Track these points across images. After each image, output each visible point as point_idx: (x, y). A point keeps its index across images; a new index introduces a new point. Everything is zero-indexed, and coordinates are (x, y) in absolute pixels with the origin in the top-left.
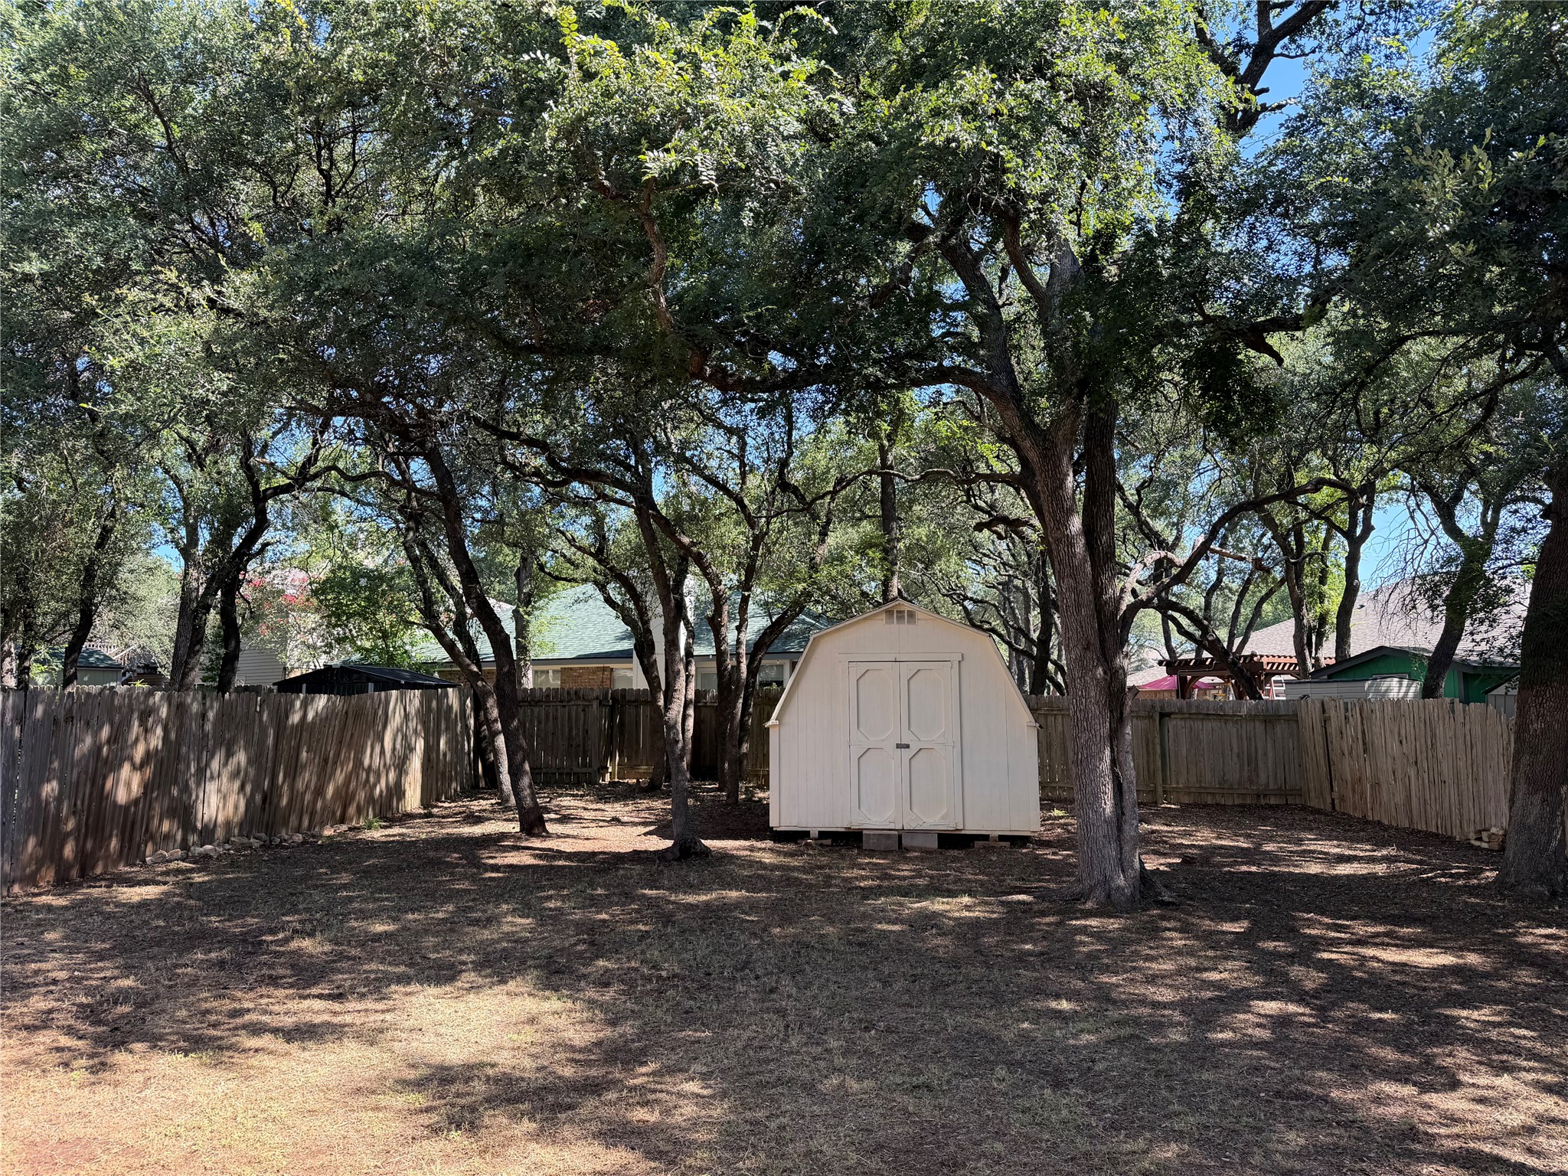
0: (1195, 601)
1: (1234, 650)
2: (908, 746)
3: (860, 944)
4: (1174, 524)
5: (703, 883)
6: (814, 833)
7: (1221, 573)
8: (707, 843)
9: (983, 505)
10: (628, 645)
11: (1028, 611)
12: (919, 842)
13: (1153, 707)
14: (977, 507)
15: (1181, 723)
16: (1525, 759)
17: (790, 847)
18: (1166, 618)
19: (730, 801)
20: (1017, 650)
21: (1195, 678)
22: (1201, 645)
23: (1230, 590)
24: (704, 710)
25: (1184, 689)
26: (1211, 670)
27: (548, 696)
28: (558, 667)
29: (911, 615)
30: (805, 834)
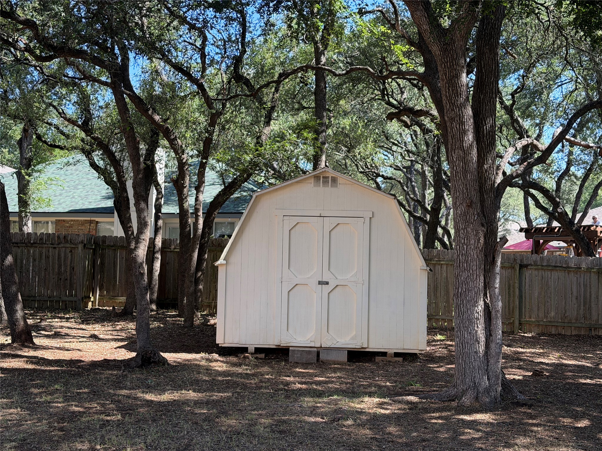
0: (550, 184)
1: (576, 222)
2: (327, 283)
3: (281, 432)
4: (537, 125)
5: (158, 385)
6: (251, 349)
7: (569, 164)
8: (166, 355)
9: (395, 102)
10: (110, 203)
11: (424, 188)
12: (332, 357)
13: (515, 260)
14: (389, 103)
15: (535, 273)
17: (233, 359)
18: (527, 194)
19: (187, 324)
20: (415, 217)
21: (546, 242)
22: (552, 216)
23: (576, 177)
24: (168, 254)
25: (537, 248)
26: (558, 236)
27: (41, 239)
28: (54, 219)
29: (334, 180)
30: (244, 350)
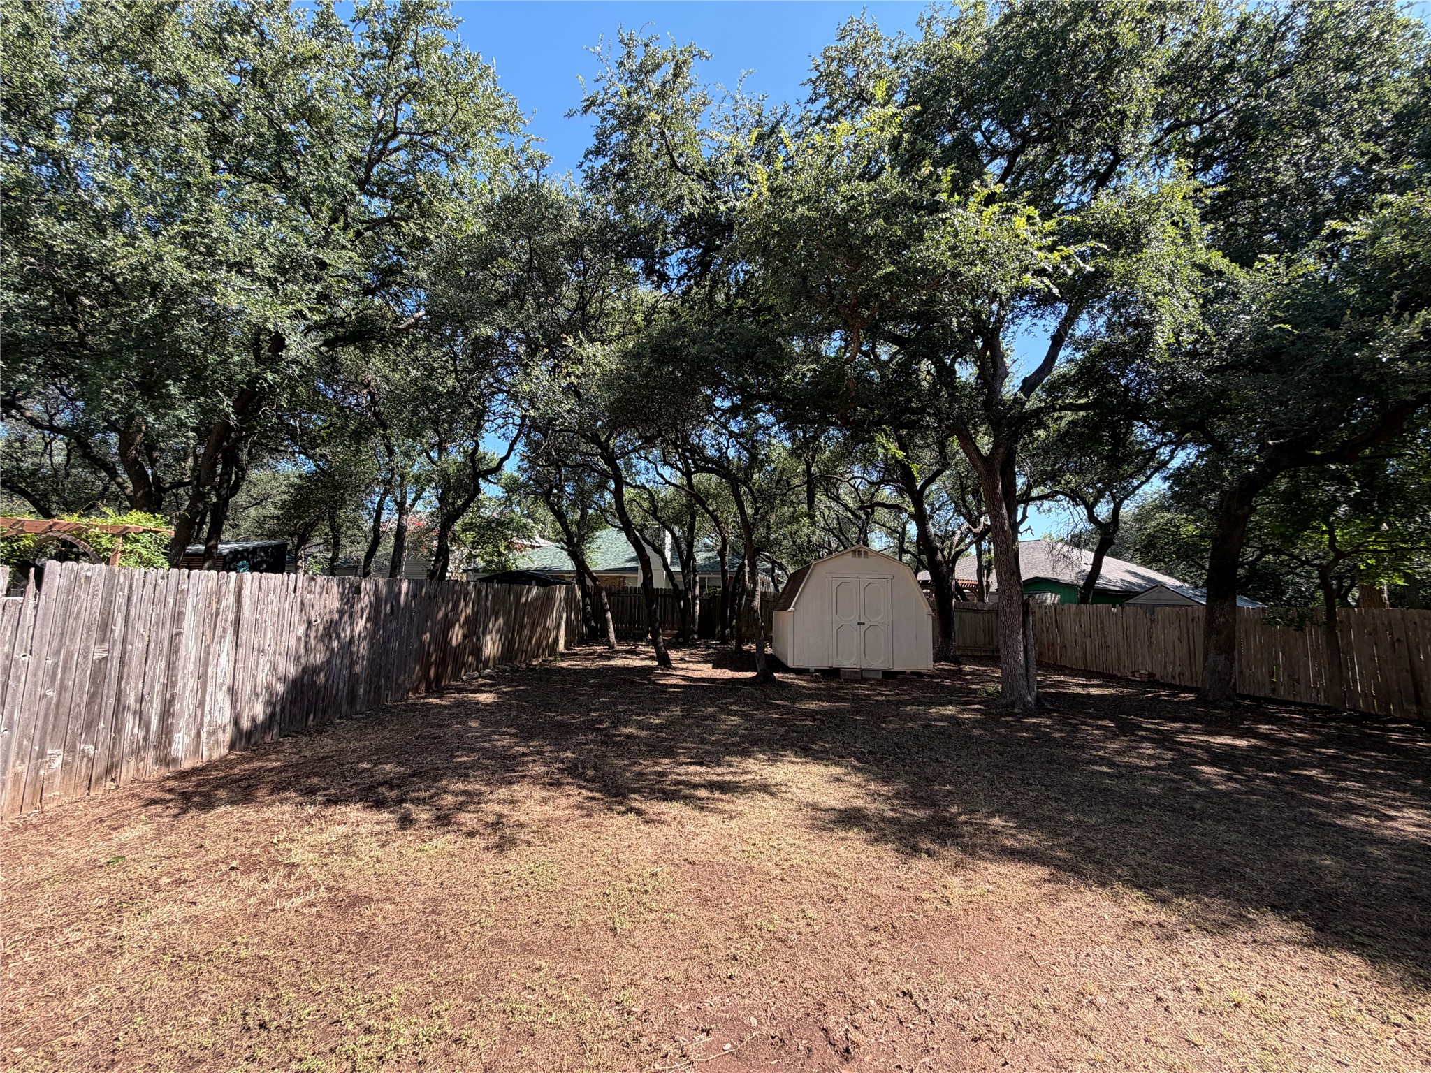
2: (864, 624)
10: (634, 564)
12: (871, 675)
16: (1214, 637)
17: (807, 677)
30: (808, 670)
